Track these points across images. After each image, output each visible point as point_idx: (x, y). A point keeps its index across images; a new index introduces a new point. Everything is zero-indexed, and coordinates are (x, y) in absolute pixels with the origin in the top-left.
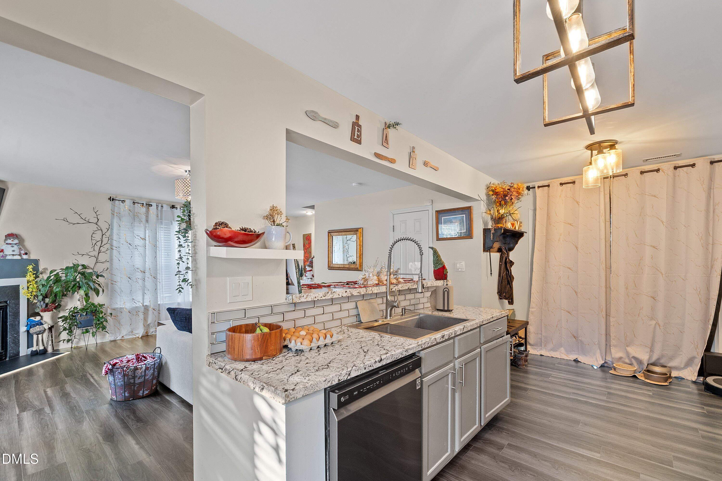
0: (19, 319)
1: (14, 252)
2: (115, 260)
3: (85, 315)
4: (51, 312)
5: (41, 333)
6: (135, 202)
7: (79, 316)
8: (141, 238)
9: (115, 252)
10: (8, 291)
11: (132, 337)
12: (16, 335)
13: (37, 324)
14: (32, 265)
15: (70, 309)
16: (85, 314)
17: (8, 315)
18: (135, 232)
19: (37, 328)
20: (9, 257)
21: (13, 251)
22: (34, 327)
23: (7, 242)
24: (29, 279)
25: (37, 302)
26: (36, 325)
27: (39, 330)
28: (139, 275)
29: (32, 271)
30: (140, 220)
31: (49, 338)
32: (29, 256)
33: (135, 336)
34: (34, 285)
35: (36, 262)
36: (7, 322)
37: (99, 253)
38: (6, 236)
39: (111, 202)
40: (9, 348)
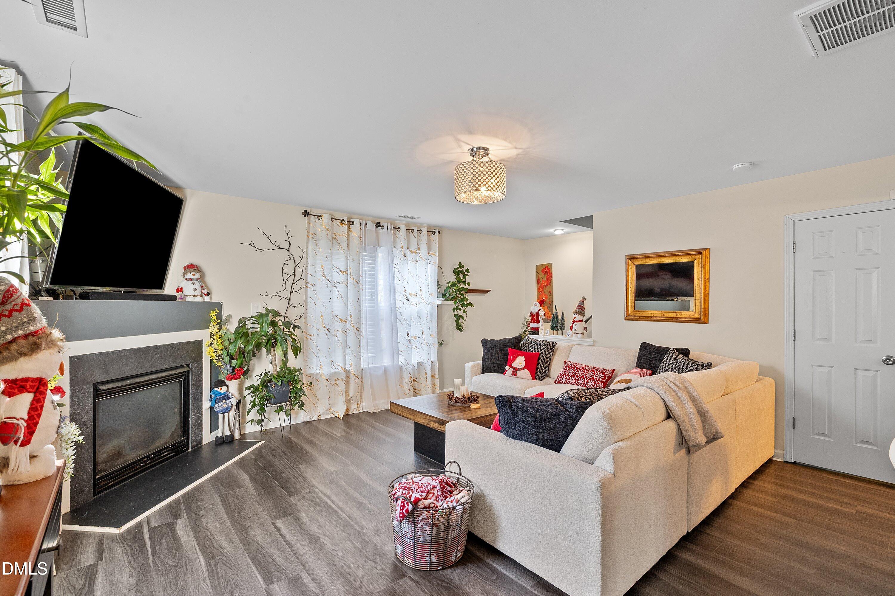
0: (202, 390)
1: (195, 292)
2: (310, 304)
3: (280, 385)
4: (239, 380)
5: (227, 411)
6: (334, 218)
7: (273, 387)
8: (340, 270)
9: (310, 292)
10: (191, 349)
11: (329, 417)
12: (199, 414)
13: (224, 399)
14: (215, 310)
15: (260, 376)
16: (280, 383)
17: (191, 384)
18: (333, 262)
19: (223, 404)
20: (189, 299)
21: (195, 290)
22: (219, 402)
23: (186, 277)
24: (213, 330)
25: (222, 365)
26: (222, 399)
27: (225, 406)
28: (338, 326)
29: (216, 319)
30: (339, 245)
31: (236, 418)
32: (211, 298)
33: (333, 416)
34: (219, 339)
35: (218, 306)
36: (189, 395)
37: (291, 293)
38: (185, 268)
39: (306, 218)
40: (192, 433)
